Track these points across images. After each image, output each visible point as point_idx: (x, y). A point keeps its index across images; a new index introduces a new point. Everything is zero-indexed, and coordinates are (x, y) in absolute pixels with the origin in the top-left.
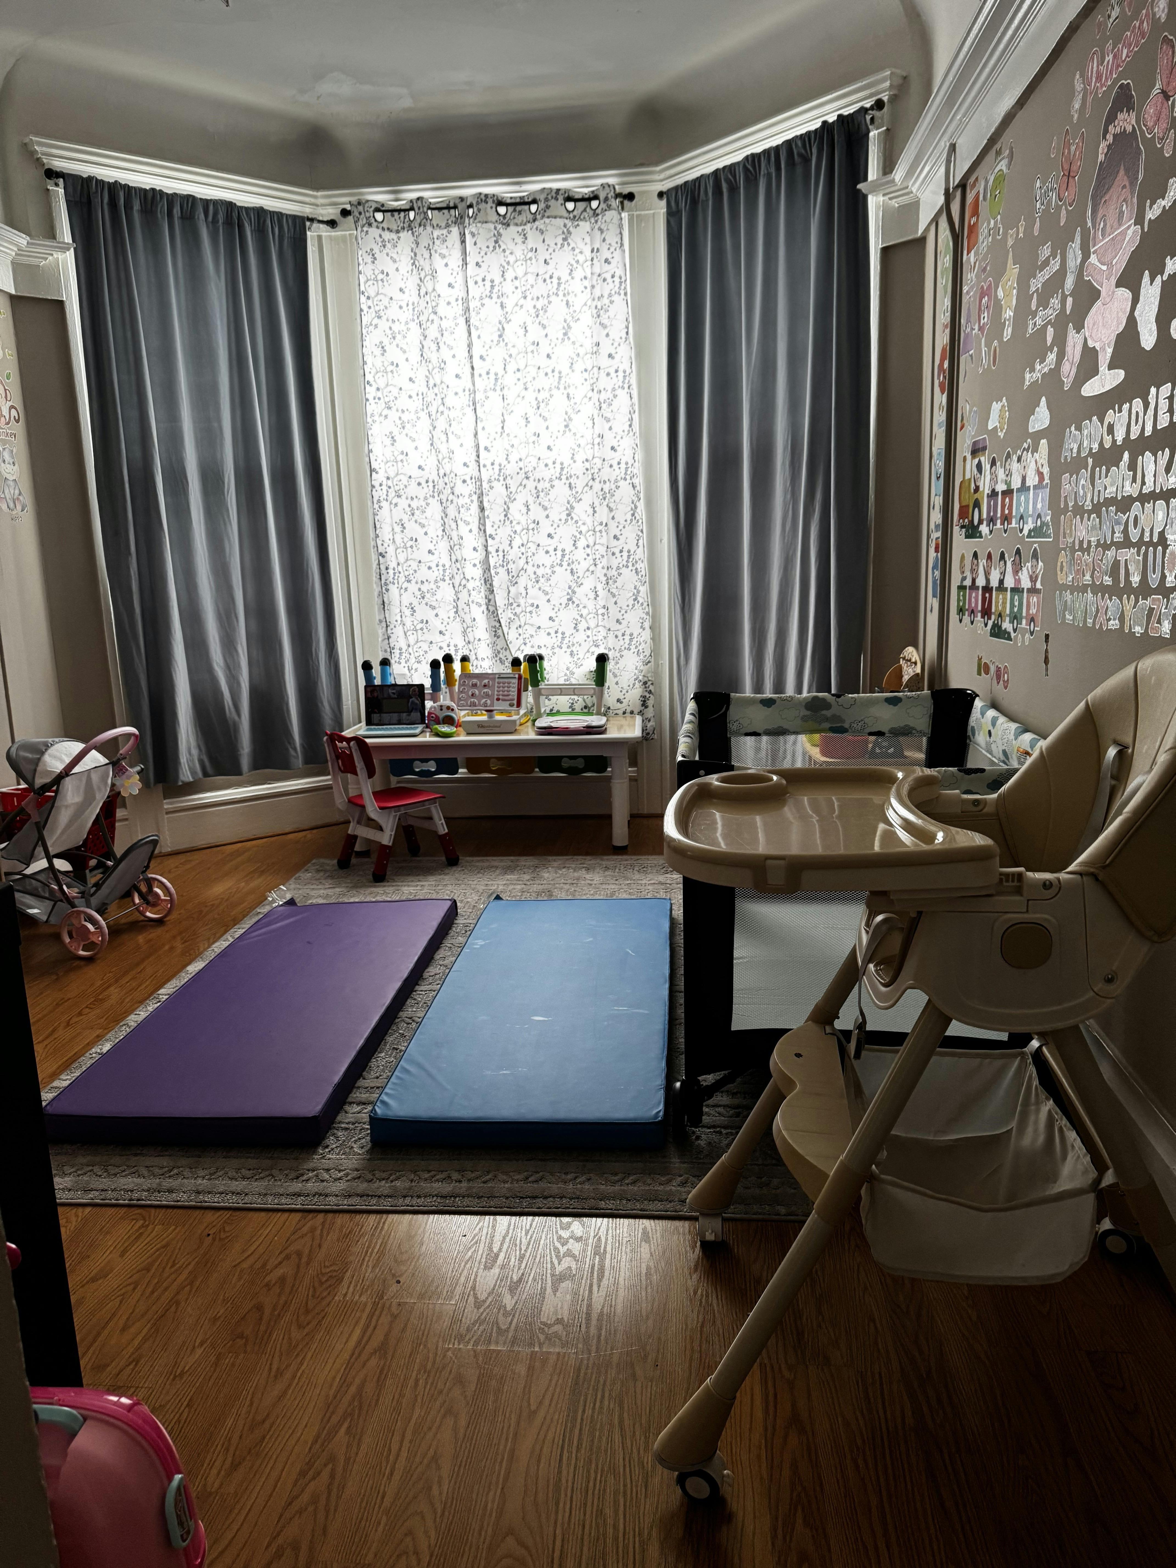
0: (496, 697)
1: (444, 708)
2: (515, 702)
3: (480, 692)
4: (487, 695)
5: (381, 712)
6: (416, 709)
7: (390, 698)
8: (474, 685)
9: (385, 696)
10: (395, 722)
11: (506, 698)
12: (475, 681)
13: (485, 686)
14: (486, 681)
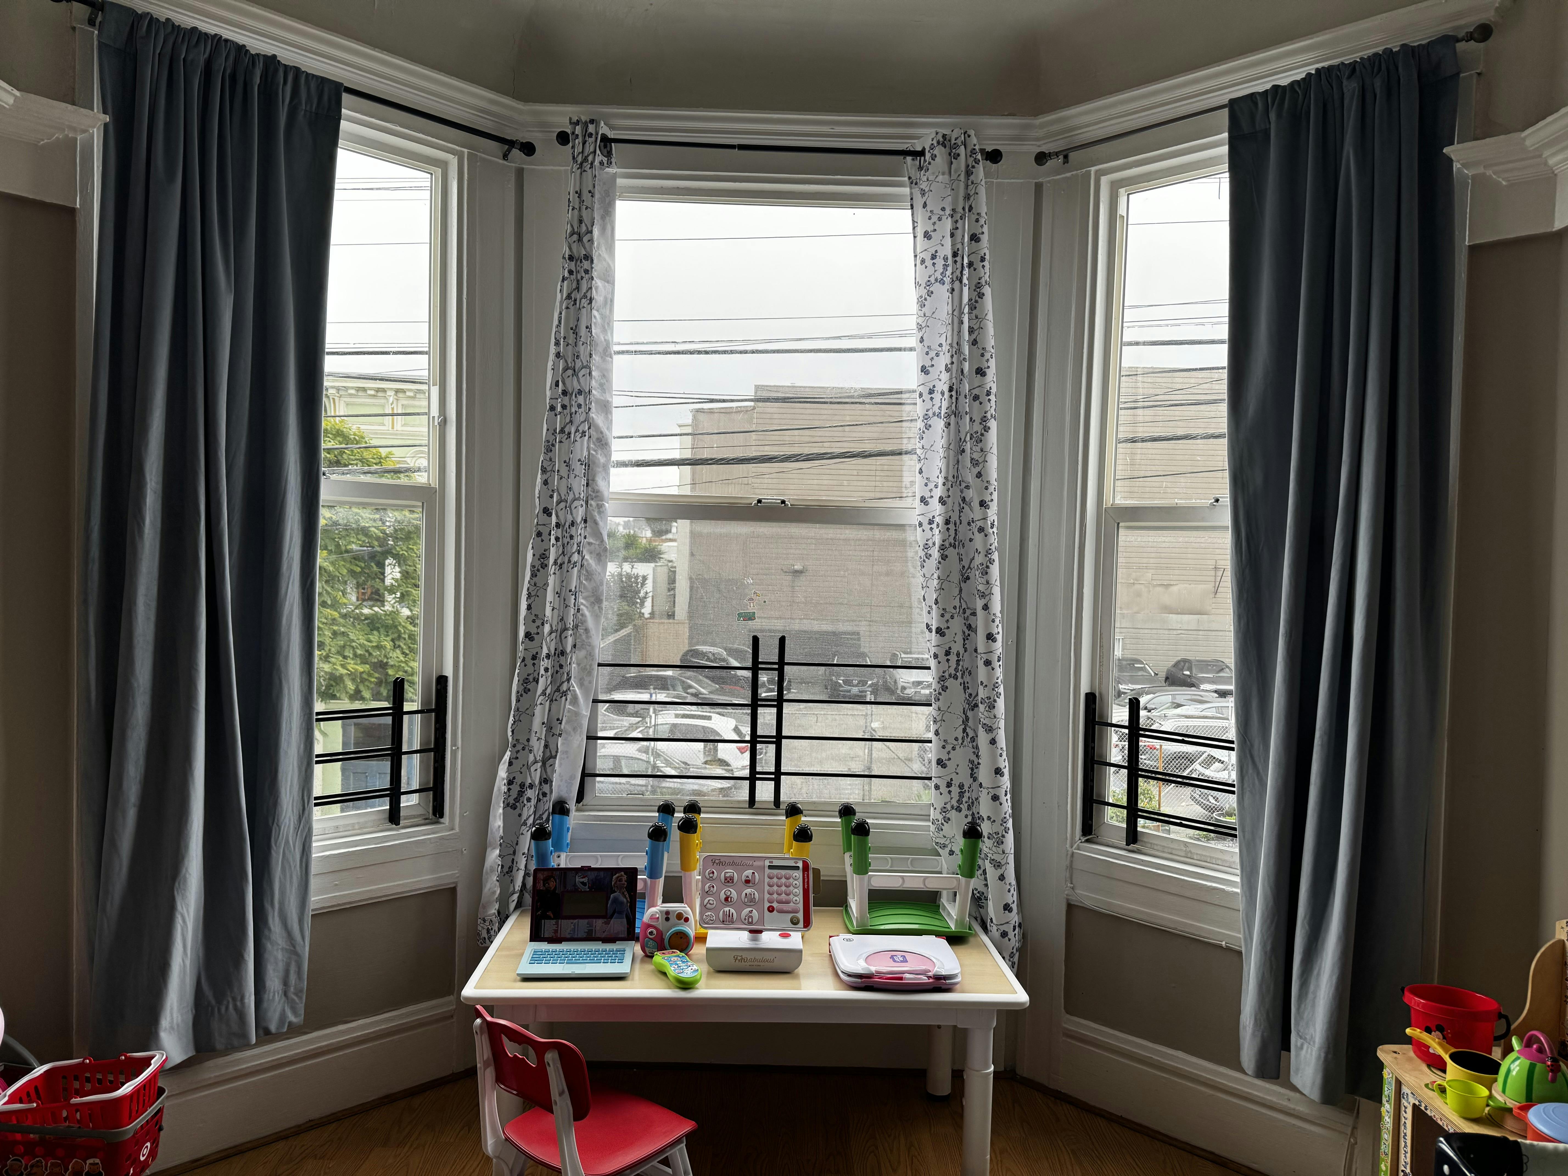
0: (767, 905)
1: (673, 918)
2: (800, 915)
3: (739, 894)
4: (751, 901)
5: (558, 916)
6: (620, 913)
7: (576, 890)
8: (729, 880)
9: (569, 887)
10: (582, 934)
11: (785, 907)
12: (730, 872)
13: (747, 882)
14: (749, 873)
